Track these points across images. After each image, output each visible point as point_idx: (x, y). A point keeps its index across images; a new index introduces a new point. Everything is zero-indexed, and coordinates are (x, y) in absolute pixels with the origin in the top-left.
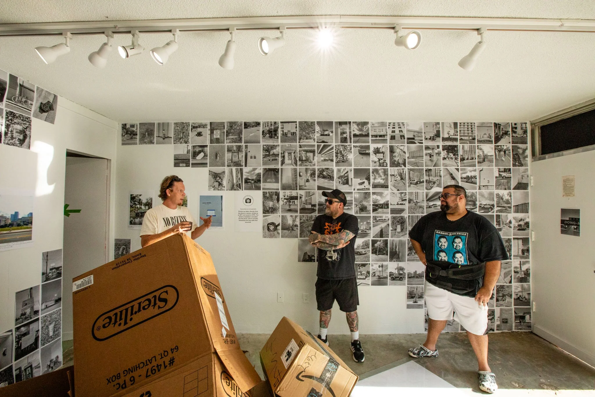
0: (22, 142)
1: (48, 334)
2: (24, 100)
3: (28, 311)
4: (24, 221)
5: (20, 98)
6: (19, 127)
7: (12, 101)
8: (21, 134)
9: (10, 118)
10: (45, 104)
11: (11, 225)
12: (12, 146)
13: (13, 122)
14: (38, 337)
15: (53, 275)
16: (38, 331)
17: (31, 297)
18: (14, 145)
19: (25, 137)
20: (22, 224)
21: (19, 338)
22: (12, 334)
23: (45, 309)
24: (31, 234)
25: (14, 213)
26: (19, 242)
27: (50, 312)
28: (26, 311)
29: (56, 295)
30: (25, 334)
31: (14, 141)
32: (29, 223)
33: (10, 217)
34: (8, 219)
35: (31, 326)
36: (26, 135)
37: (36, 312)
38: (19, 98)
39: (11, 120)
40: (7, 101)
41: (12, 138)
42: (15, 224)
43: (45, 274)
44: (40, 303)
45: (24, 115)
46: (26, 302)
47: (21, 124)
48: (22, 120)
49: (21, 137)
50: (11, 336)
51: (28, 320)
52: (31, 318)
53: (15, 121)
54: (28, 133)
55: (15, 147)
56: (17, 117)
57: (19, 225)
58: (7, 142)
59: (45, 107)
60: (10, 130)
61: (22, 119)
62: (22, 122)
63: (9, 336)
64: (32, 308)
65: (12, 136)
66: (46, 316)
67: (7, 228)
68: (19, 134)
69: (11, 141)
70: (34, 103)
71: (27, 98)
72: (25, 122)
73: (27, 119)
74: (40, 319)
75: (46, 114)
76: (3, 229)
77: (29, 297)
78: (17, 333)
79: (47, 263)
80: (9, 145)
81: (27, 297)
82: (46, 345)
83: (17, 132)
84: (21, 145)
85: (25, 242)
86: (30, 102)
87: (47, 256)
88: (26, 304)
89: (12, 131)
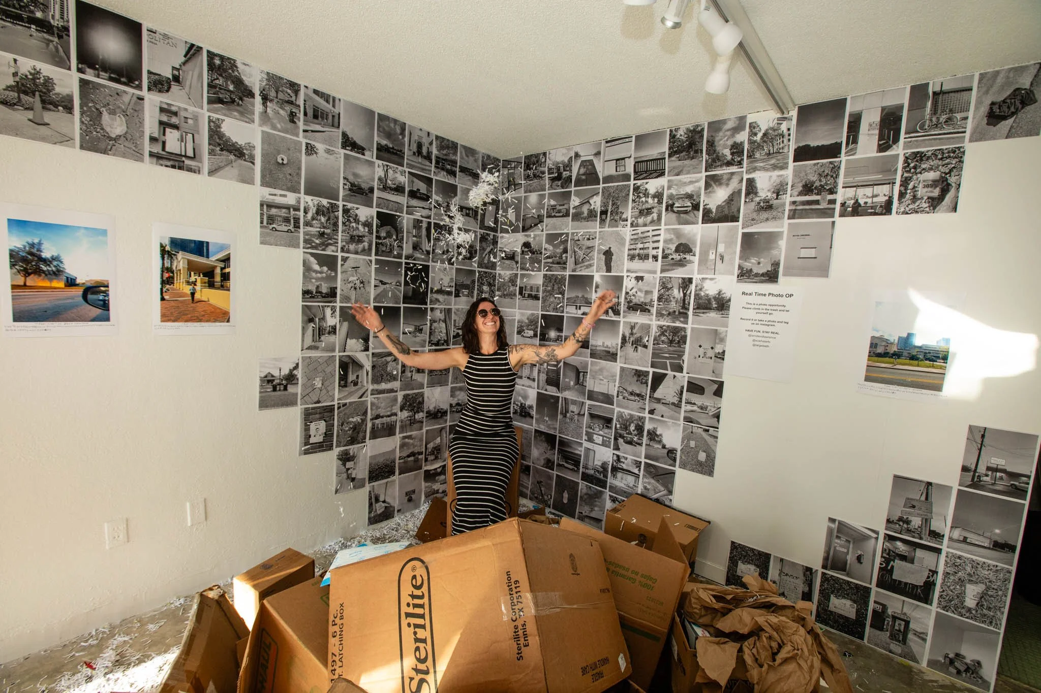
0: (934, 203)
1: (961, 596)
2: (943, 118)
3: (916, 522)
4: (926, 353)
5: (934, 119)
6: (932, 175)
7: (918, 132)
8: (936, 187)
9: (912, 165)
10: (1004, 101)
11: (897, 355)
12: (914, 216)
13: (918, 170)
14: (933, 584)
15: (993, 484)
16: (935, 572)
17: (927, 499)
18: (917, 212)
19: (945, 191)
20: (921, 357)
21: (889, 556)
22: (877, 538)
23: (958, 541)
24: (943, 379)
25: (905, 335)
26: (911, 389)
27: (974, 558)
28: (910, 518)
29: (997, 531)
30: (903, 558)
31: (917, 204)
32: (938, 357)
33: (896, 341)
34: (892, 344)
35: (919, 553)
36: (949, 185)
37: (936, 535)
38: (931, 120)
39: (915, 168)
40: (907, 136)
41: (915, 199)
42: (905, 354)
43: (972, 473)
44: (949, 523)
45: (944, 147)
46: (915, 503)
47: (937, 167)
48: (941, 159)
49: (936, 192)
50: (873, 541)
51: (914, 537)
52: (921, 538)
53: (923, 166)
54: (952, 180)
55: (919, 215)
56: (928, 158)
57: (913, 358)
58: (902, 210)
59: (1005, 108)
60: (910, 186)
61: (940, 156)
62: (940, 163)
63: (869, 537)
64: (927, 521)
65: (914, 196)
66: (959, 558)
67: (887, 359)
68: (930, 189)
69: (911, 207)
70: (971, 114)
71: (951, 111)
72: (948, 161)
73: (954, 152)
74: (943, 554)
75: (1010, 121)
76: (880, 359)
77: (923, 498)
78: (887, 544)
79: (980, 450)
80: (907, 213)
81: (916, 495)
82: (949, 614)
83: (925, 186)
84: (934, 209)
85: (924, 391)
86: (959, 116)
87: (983, 436)
88: (914, 507)
89: (914, 187)
